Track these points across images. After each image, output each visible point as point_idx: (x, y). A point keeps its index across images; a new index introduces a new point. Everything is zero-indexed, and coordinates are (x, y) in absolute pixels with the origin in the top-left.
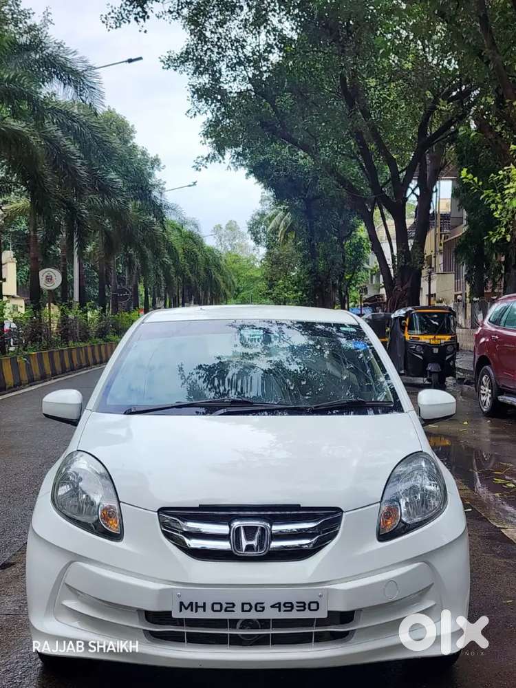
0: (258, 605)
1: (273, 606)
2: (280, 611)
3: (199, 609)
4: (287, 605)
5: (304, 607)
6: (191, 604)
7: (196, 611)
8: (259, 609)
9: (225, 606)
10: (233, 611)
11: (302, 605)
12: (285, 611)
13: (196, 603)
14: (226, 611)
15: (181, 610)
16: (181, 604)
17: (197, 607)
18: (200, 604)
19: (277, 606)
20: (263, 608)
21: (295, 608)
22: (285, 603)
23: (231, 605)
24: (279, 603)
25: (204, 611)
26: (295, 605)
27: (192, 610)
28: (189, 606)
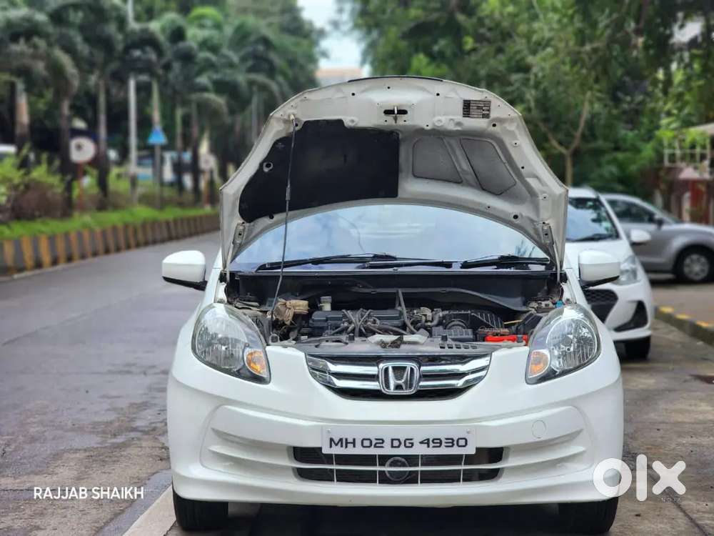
0: (407, 442)
1: (421, 443)
2: (428, 446)
3: (349, 445)
4: (435, 441)
5: (452, 443)
6: (341, 440)
7: (346, 447)
8: (408, 445)
9: (374, 442)
10: (382, 447)
11: (451, 441)
12: (434, 447)
13: (346, 440)
14: (375, 446)
15: (331, 447)
16: (332, 440)
17: (347, 443)
18: (350, 440)
19: (426, 442)
20: (412, 444)
21: (444, 444)
22: (434, 439)
23: (381, 441)
24: (428, 440)
25: (354, 446)
26: (444, 441)
27: (342, 446)
28: (338, 442)
